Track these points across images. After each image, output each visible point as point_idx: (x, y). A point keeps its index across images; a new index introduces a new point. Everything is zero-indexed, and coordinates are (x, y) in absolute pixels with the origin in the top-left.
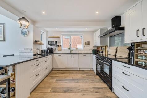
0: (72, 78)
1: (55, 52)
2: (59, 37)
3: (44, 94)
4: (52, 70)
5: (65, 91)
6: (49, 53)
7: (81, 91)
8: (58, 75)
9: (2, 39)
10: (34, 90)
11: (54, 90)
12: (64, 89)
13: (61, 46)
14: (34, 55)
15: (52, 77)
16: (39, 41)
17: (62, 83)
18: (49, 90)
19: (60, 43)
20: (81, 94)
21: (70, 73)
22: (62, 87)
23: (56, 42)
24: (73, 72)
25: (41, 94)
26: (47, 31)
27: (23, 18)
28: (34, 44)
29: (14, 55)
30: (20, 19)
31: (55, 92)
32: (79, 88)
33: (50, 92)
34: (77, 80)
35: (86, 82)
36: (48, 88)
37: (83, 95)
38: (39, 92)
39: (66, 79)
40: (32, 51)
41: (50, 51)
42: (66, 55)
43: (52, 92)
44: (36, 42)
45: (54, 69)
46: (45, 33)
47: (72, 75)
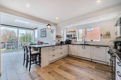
0: (78, 65)
1: (72, 43)
2: (75, 31)
3: (54, 67)
4: (68, 56)
5: (66, 71)
6: (67, 43)
7: (77, 76)
8: (69, 60)
9: (45, 36)
10: (52, 63)
11: (60, 67)
12: (66, 69)
13: (76, 38)
14: (56, 44)
15: (64, 60)
16: (59, 36)
17: (67, 66)
18: (58, 66)
19: (76, 35)
20: (76, 78)
21: (80, 61)
22: (66, 68)
23: (71, 36)
24: (83, 61)
25: (53, 66)
26: (67, 28)
27: (49, 25)
28: (56, 37)
29: (48, 44)
30: (47, 26)
31: (60, 68)
32: (77, 73)
33: (58, 67)
34: (82, 68)
35: (88, 72)
36: (58, 65)
37: (77, 79)
38: (53, 65)
39: (73, 64)
40: (55, 42)
41: (68, 42)
42: (78, 45)
43: (58, 68)
44: (57, 36)
45: (69, 55)
46: (65, 30)
47: (80, 63)
